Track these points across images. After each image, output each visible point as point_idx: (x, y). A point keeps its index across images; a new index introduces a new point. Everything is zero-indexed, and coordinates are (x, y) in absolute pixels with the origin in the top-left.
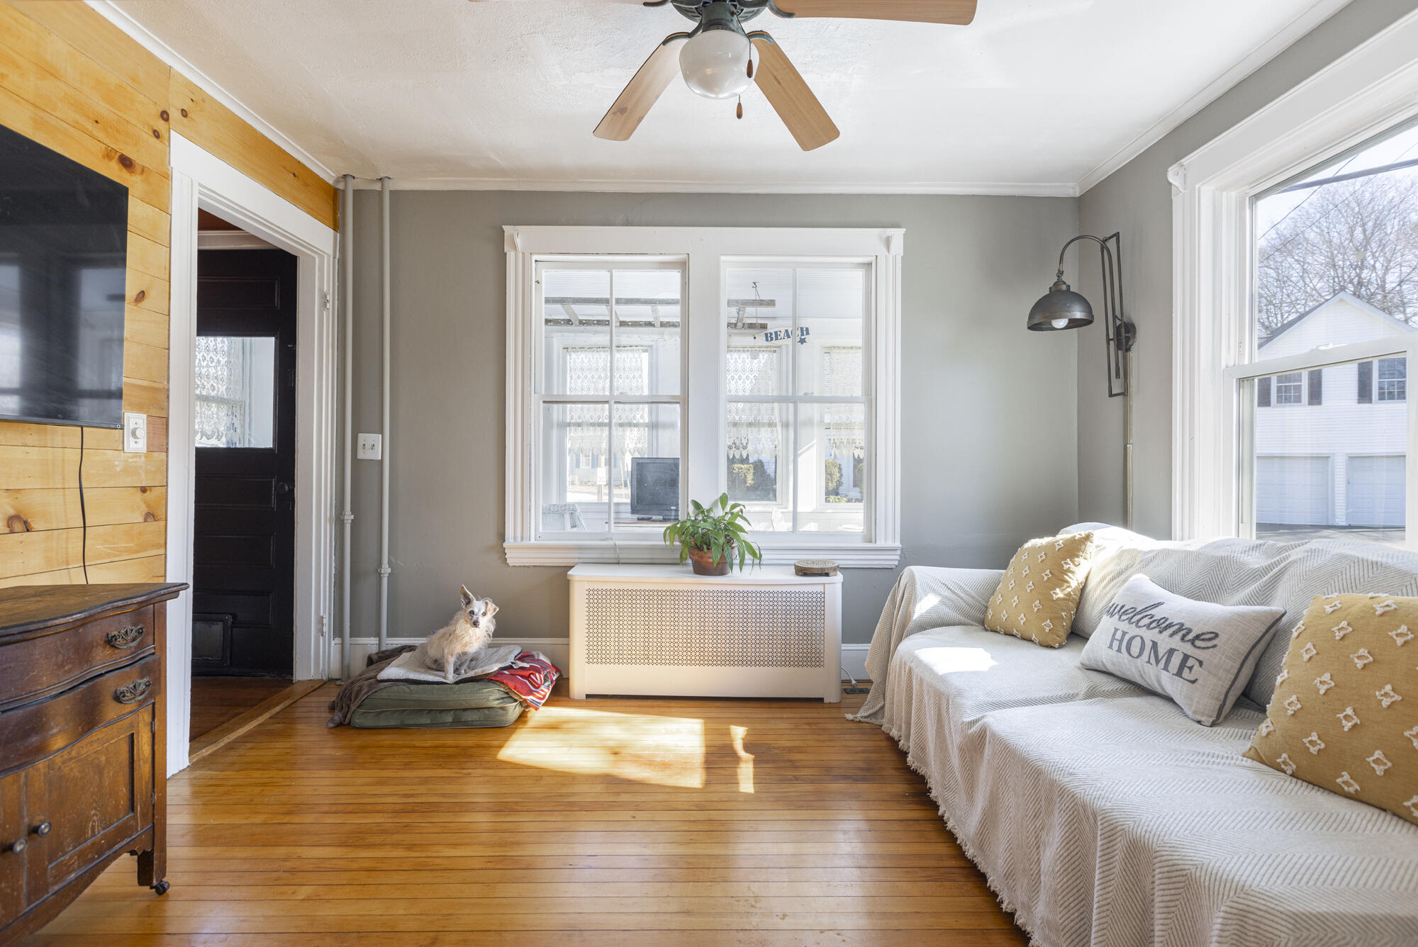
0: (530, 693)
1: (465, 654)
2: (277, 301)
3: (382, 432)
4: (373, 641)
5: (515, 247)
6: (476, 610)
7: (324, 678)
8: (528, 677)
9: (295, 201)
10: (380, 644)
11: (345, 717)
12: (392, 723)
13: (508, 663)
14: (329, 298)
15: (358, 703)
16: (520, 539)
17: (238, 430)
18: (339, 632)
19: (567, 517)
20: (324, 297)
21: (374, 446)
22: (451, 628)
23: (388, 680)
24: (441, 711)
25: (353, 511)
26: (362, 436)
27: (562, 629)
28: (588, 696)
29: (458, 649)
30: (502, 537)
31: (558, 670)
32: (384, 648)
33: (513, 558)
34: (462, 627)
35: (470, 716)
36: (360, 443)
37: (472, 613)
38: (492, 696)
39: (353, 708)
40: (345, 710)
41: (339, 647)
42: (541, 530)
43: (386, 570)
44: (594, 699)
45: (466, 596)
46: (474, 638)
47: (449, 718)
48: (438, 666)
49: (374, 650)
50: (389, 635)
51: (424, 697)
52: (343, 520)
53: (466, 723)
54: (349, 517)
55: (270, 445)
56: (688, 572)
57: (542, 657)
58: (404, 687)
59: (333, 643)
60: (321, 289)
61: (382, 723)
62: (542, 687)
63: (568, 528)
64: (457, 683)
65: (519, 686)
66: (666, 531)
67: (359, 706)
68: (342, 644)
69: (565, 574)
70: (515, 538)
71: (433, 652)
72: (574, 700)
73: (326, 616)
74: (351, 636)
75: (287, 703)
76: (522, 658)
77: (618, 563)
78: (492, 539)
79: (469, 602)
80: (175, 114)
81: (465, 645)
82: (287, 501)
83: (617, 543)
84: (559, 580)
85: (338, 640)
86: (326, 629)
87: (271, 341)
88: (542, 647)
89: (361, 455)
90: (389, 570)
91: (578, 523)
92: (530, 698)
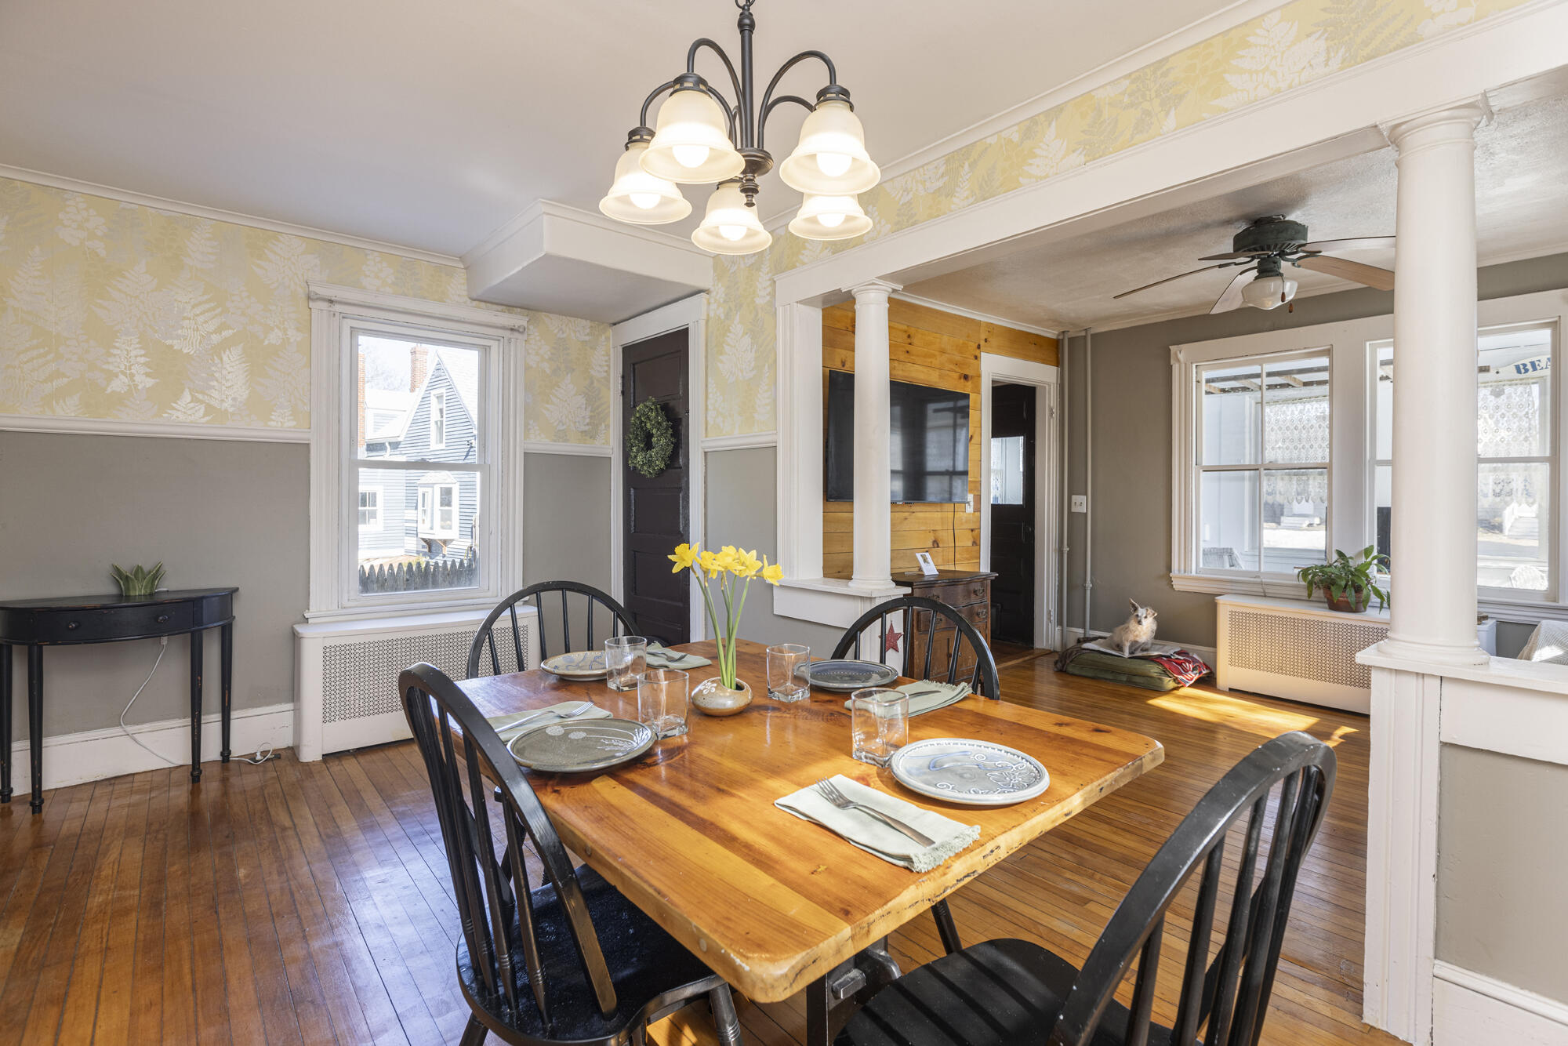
0: (1181, 674)
1: (1136, 642)
2: (1025, 415)
3: (1086, 494)
4: (1081, 631)
5: (1178, 361)
6: (1140, 614)
7: (1052, 649)
8: (1180, 665)
9: (1035, 359)
10: (1085, 633)
11: (1063, 666)
12: (1090, 675)
13: (1168, 654)
14: (1054, 410)
15: (1071, 659)
16: (1183, 572)
17: (999, 489)
18: (1060, 623)
19: (1226, 558)
20: (1051, 410)
21: (1081, 504)
22: (1126, 625)
23: (1088, 649)
24: (1120, 673)
25: (1068, 545)
26: (1074, 497)
27: (1213, 643)
28: (1230, 689)
29: (1131, 638)
30: (1169, 569)
31: (1207, 668)
32: (1087, 636)
33: (1178, 585)
34: (1133, 624)
35: (1137, 679)
36: (1073, 501)
37: (1137, 616)
38: (1154, 670)
39: (1068, 662)
40: (1063, 662)
41: (1060, 632)
42: (1201, 565)
43: (1089, 585)
44: (1234, 692)
45: (1133, 605)
46: (1142, 633)
47: (1124, 678)
48: (1120, 648)
49: (1082, 636)
50: (1091, 629)
51: (1109, 662)
52: (1063, 551)
53: (1135, 683)
54: (1066, 549)
55: (1022, 503)
56: (1326, 608)
57: (1195, 656)
58: (1098, 655)
59: (1057, 629)
60: (1049, 406)
61: (1084, 674)
62: (1190, 672)
63: (1227, 567)
64: (1129, 658)
65: (1173, 669)
66: (1299, 572)
67: (1071, 662)
68: (1062, 630)
69: (1214, 600)
70: (1179, 571)
71: (1116, 639)
72: (1219, 690)
73: (1053, 610)
74: (1068, 626)
75: (1032, 656)
76: (1178, 653)
77: (1265, 596)
78: (1162, 570)
79: (1136, 609)
80: (982, 343)
81: (1137, 636)
82: (1031, 537)
83: (1263, 580)
84: (1208, 604)
85: (1059, 627)
86: (1052, 618)
87: (1021, 439)
88: (1197, 652)
89: (1074, 509)
90: (1091, 586)
91: (1234, 562)
92: (1180, 677)
